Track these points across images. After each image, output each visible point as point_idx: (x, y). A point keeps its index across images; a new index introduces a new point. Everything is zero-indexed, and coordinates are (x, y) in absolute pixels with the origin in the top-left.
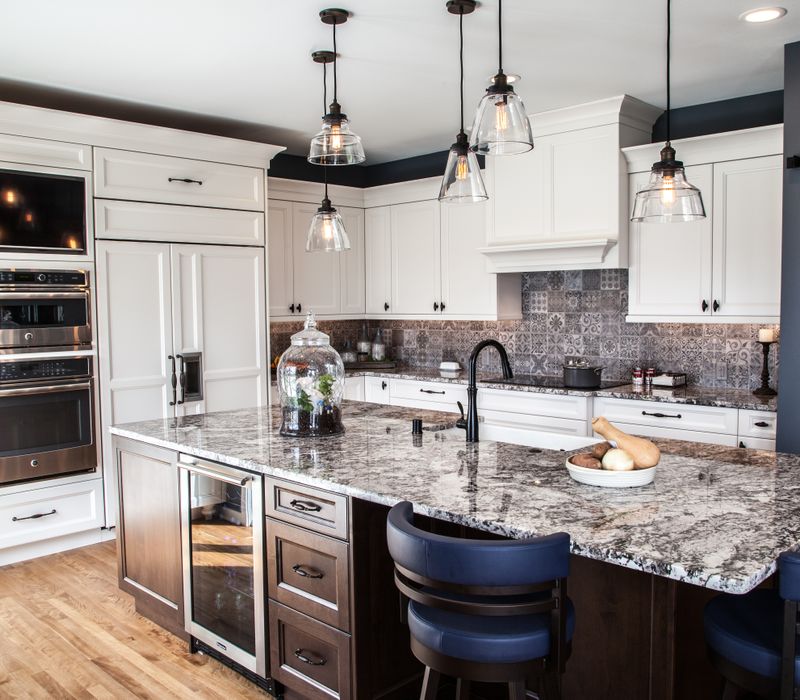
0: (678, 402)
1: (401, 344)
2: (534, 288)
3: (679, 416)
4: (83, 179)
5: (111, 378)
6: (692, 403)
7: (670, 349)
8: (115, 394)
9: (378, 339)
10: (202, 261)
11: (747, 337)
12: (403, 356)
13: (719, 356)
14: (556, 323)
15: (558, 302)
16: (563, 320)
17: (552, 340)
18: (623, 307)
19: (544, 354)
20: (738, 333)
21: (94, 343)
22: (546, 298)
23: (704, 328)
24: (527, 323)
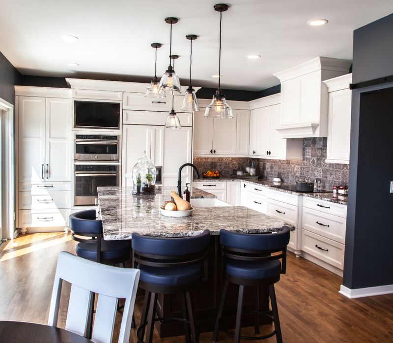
1: (265, 170)
2: (307, 146)
3: (329, 208)
4: (119, 103)
5: (126, 173)
6: (332, 201)
8: (127, 179)
9: (252, 166)
10: (164, 132)
12: (266, 175)
14: (313, 162)
15: (314, 153)
16: (316, 161)
17: (312, 170)
18: (324, 156)
21: (120, 160)
22: (311, 151)
24: (304, 161)
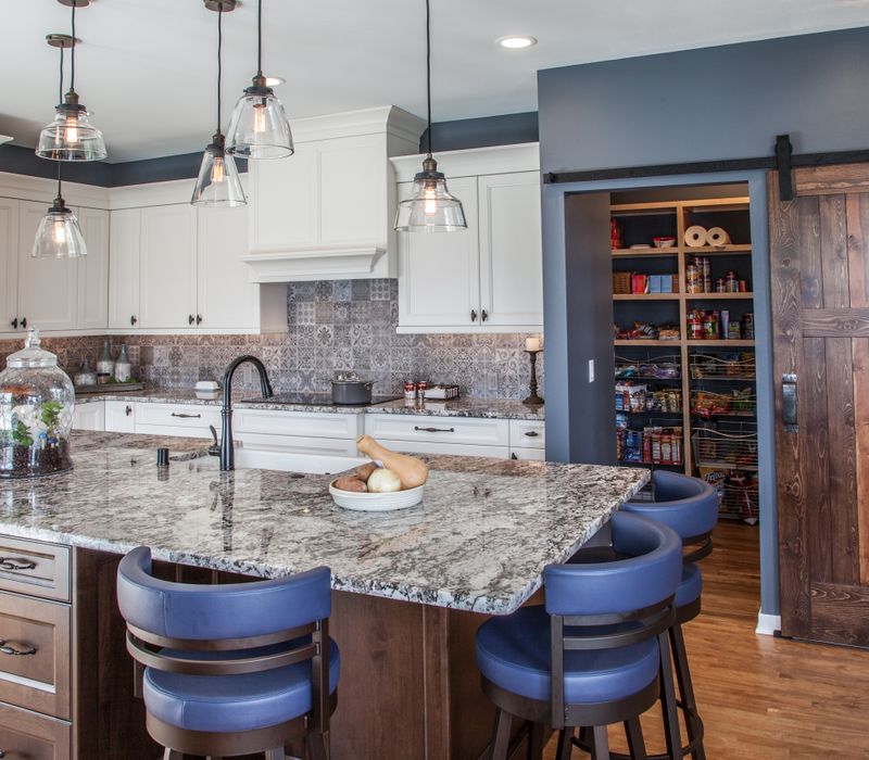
0: (451, 415)
1: (150, 363)
2: (300, 298)
3: (452, 430)
6: (464, 416)
7: (442, 360)
9: (123, 358)
11: (515, 347)
12: (153, 376)
13: (489, 366)
14: (325, 336)
15: (326, 314)
16: (331, 332)
17: (320, 354)
18: (393, 318)
19: (312, 369)
20: (507, 342)
22: (314, 309)
23: (475, 338)
24: (293, 336)
